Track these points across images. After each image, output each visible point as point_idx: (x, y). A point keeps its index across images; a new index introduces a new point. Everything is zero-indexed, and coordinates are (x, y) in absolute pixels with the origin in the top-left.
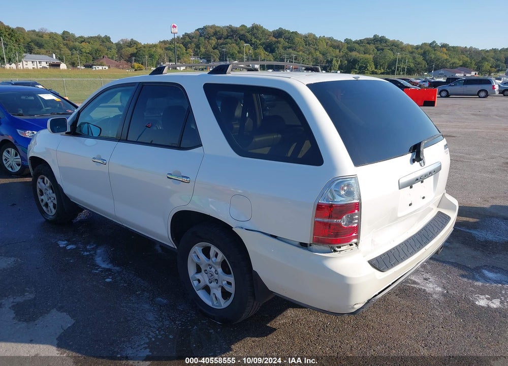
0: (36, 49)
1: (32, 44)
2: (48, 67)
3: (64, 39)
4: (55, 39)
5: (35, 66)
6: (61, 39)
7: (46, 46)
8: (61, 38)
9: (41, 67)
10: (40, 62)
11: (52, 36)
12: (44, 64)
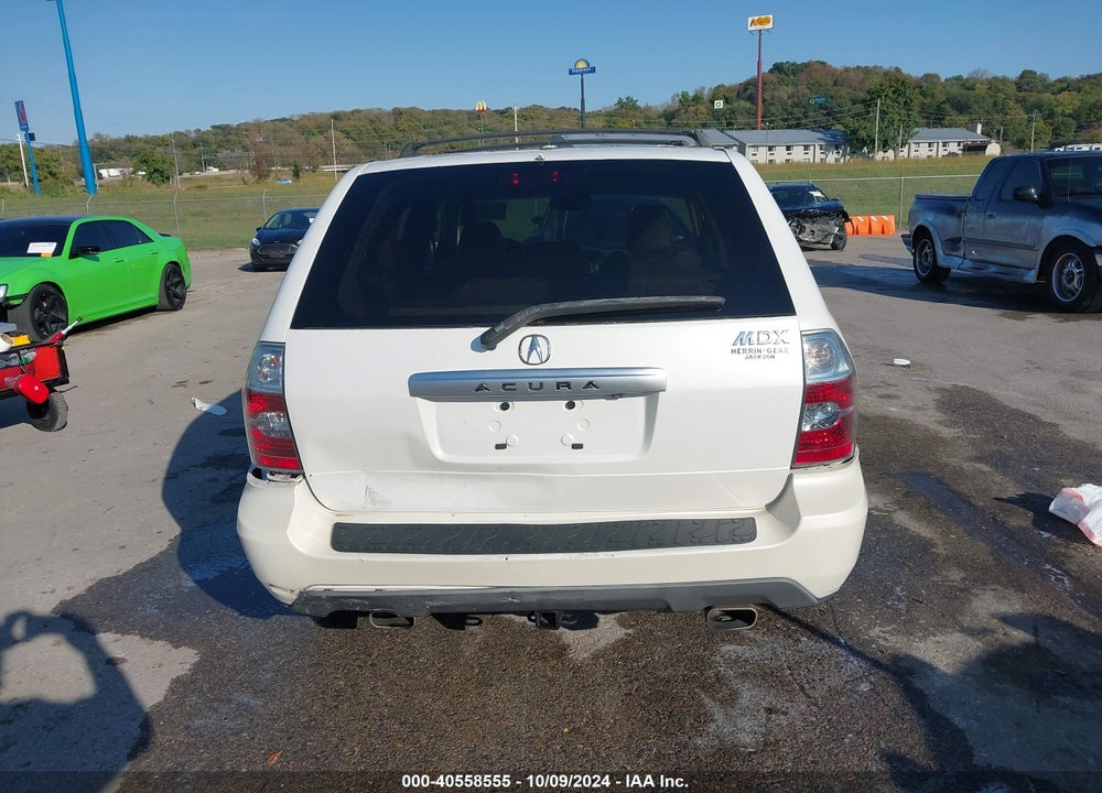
0: (953, 115)
1: (947, 106)
2: (960, 152)
3: (1020, 89)
4: (1000, 91)
5: (934, 154)
6: (1012, 89)
7: (976, 108)
8: (1014, 87)
9: (946, 153)
10: (945, 144)
11: (995, 84)
12: (953, 148)
